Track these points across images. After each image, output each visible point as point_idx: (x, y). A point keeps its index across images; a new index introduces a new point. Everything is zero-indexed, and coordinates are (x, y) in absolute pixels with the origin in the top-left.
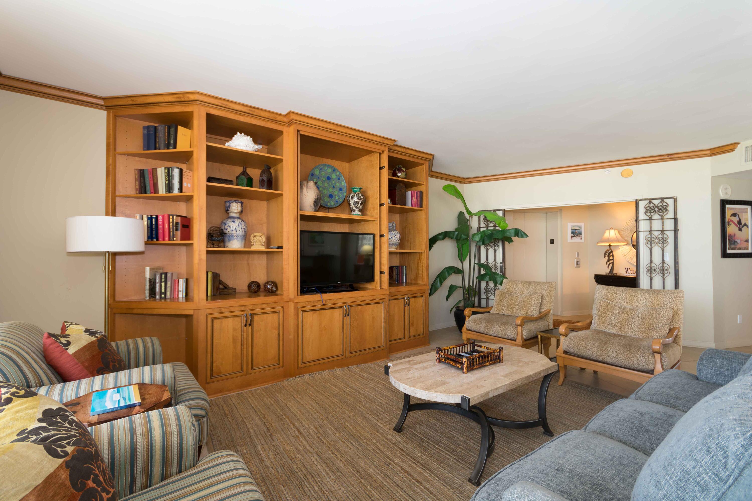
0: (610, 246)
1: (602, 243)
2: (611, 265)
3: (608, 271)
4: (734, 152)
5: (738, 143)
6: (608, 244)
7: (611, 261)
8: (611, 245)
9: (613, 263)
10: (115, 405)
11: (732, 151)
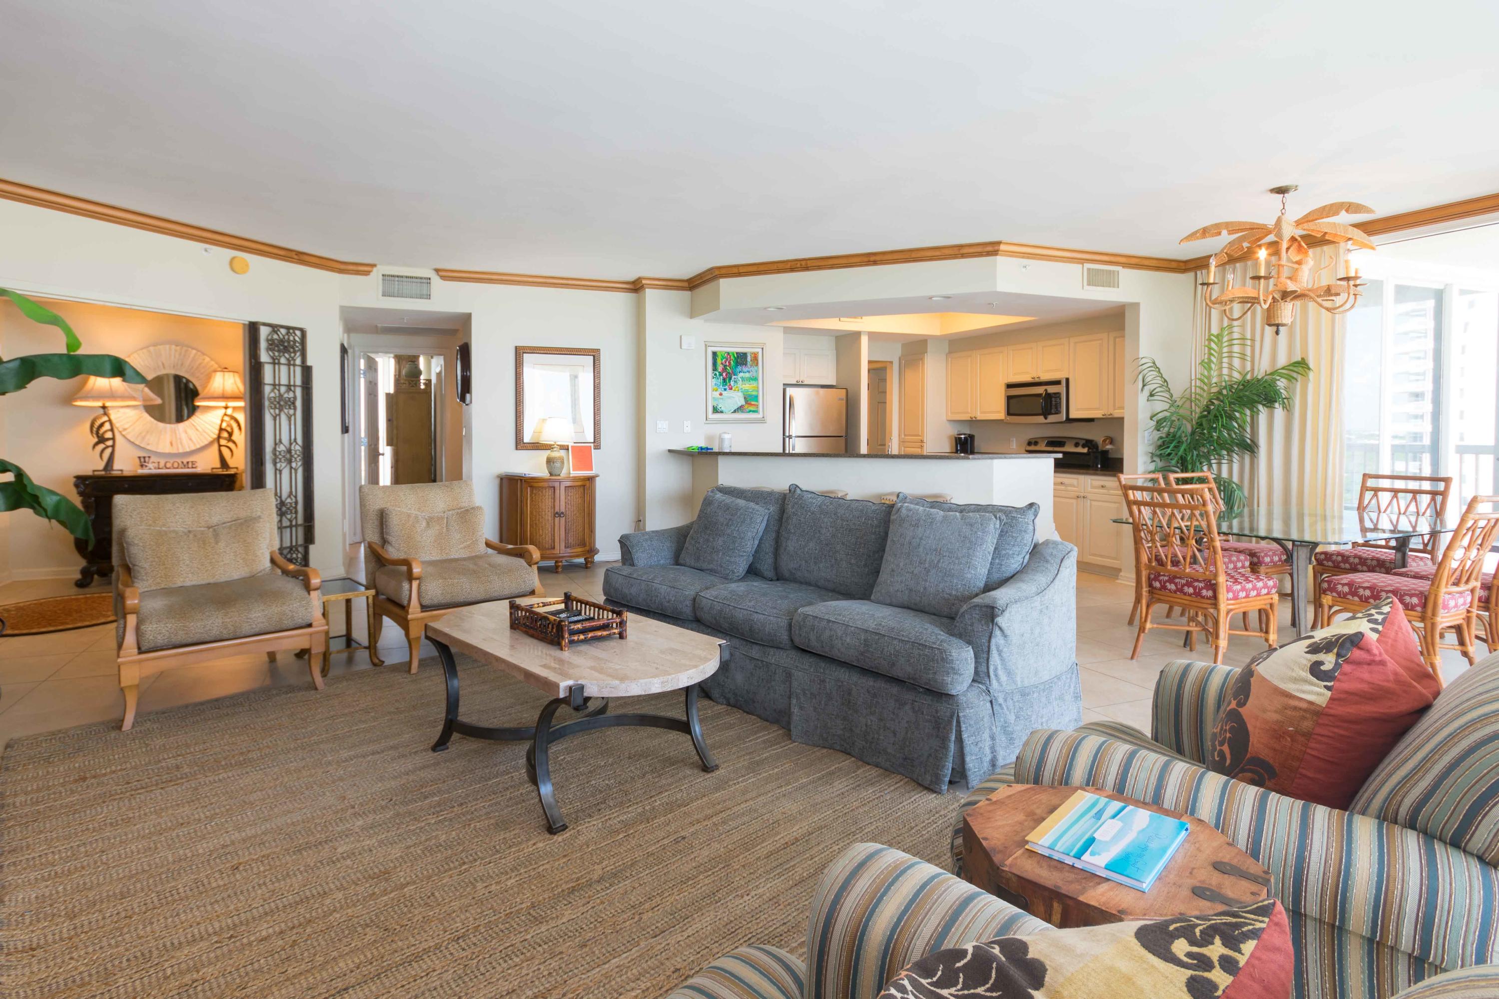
0: (104, 407)
1: (86, 400)
2: (109, 450)
3: (101, 465)
4: (368, 277)
5: (374, 266)
6: (100, 404)
7: (110, 443)
8: (108, 404)
9: (113, 446)
10: (1131, 810)
11: (366, 275)
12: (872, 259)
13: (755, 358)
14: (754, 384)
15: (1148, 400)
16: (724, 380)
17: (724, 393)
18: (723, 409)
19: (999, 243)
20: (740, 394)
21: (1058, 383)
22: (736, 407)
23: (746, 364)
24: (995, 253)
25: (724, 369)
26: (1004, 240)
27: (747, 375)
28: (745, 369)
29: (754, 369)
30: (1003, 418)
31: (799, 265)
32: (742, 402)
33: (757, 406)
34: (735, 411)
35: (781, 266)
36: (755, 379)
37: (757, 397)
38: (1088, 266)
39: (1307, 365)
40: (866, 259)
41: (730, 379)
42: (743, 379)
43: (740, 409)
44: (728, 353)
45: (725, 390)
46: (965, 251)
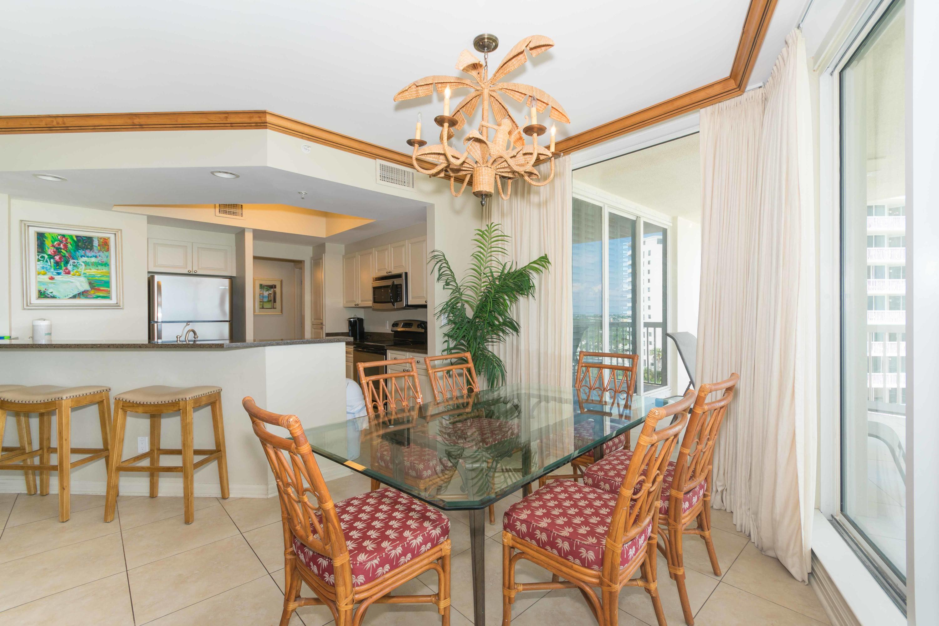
12: (137, 121)
13: (105, 244)
14: (105, 270)
15: (444, 288)
16: (57, 263)
17: (57, 277)
18: (55, 294)
19: (264, 113)
20: (83, 279)
21: (399, 276)
22: (76, 292)
23: (91, 249)
24: (262, 125)
25: (58, 251)
26: (269, 110)
27: (93, 260)
28: (88, 253)
29: (103, 255)
30: (371, 305)
31: (55, 124)
32: (87, 287)
33: (109, 292)
34: (74, 297)
35: (35, 123)
36: (106, 264)
37: (108, 283)
38: (380, 162)
39: (547, 259)
40: (129, 121)
41: (67, 262)
42: (86, 264)
43: (83, 294)
44: (63, 236)
45: (59, 274)
46: (232, 119)
